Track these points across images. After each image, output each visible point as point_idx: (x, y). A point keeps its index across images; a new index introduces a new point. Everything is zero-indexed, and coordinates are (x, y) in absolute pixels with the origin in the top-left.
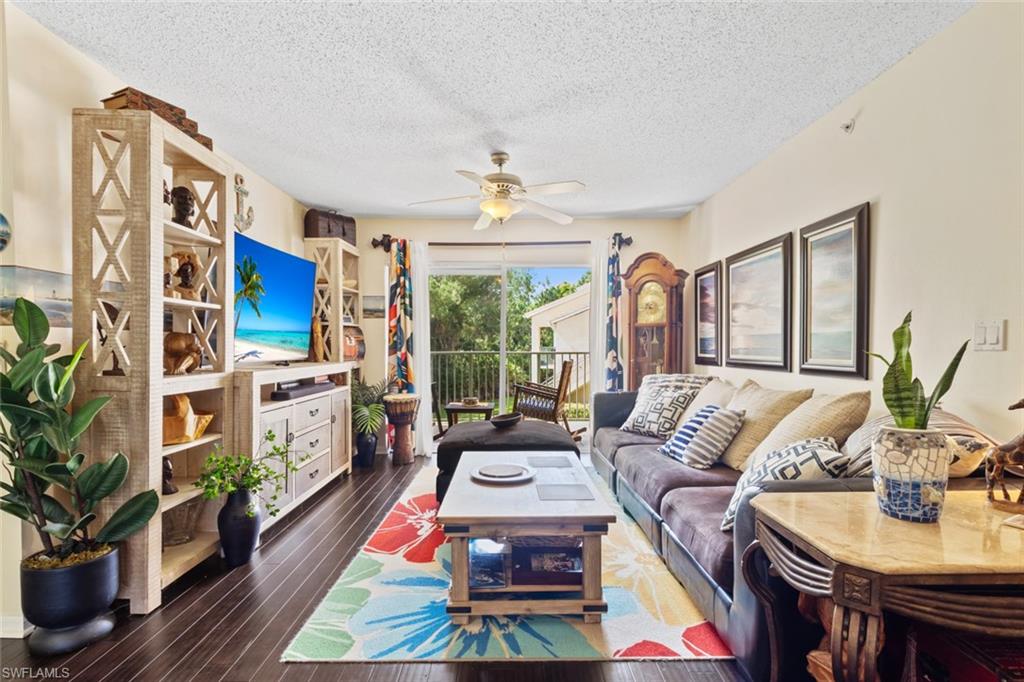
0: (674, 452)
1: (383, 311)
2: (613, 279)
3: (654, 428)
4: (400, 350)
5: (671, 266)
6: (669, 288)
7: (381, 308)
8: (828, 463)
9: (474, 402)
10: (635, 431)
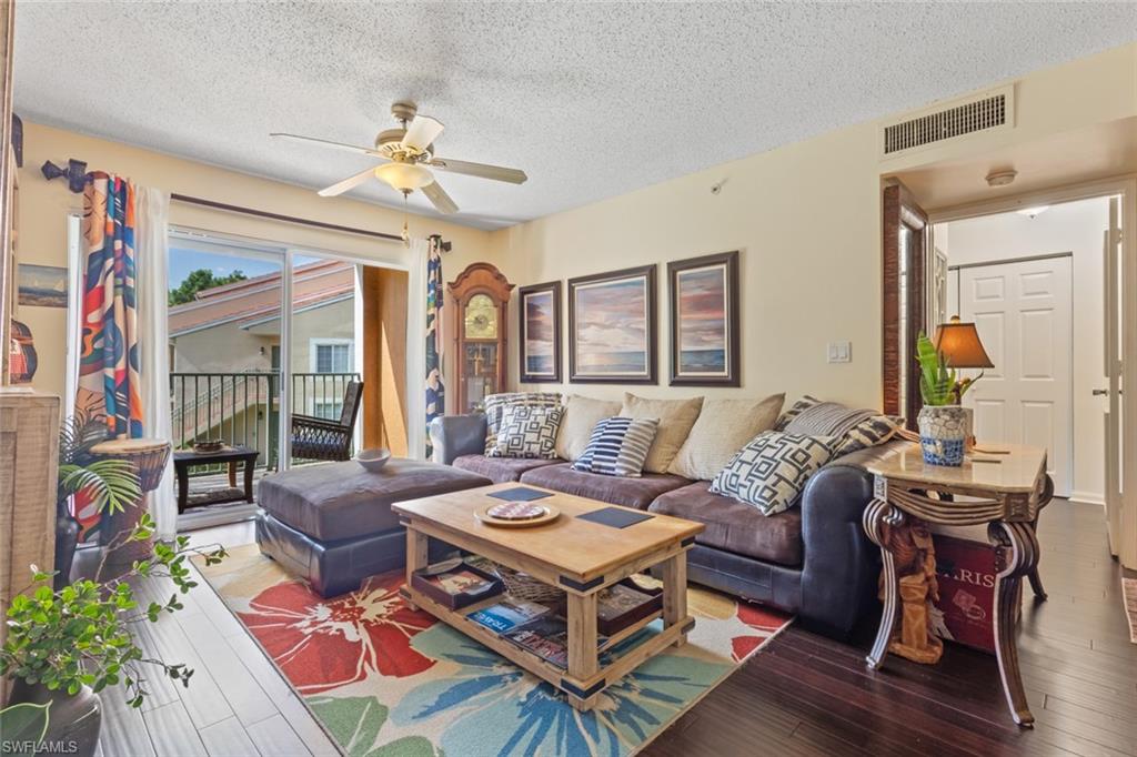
0: (600, 467)
1: (64, 295)
2: (435, 286)
3: (535, 449)
4: (114, 364)
5: (505, 281)
6: (500, 303)
7: (59, 288)
8: (829, 444)
9: (218, 446)
10: (510, 453)
